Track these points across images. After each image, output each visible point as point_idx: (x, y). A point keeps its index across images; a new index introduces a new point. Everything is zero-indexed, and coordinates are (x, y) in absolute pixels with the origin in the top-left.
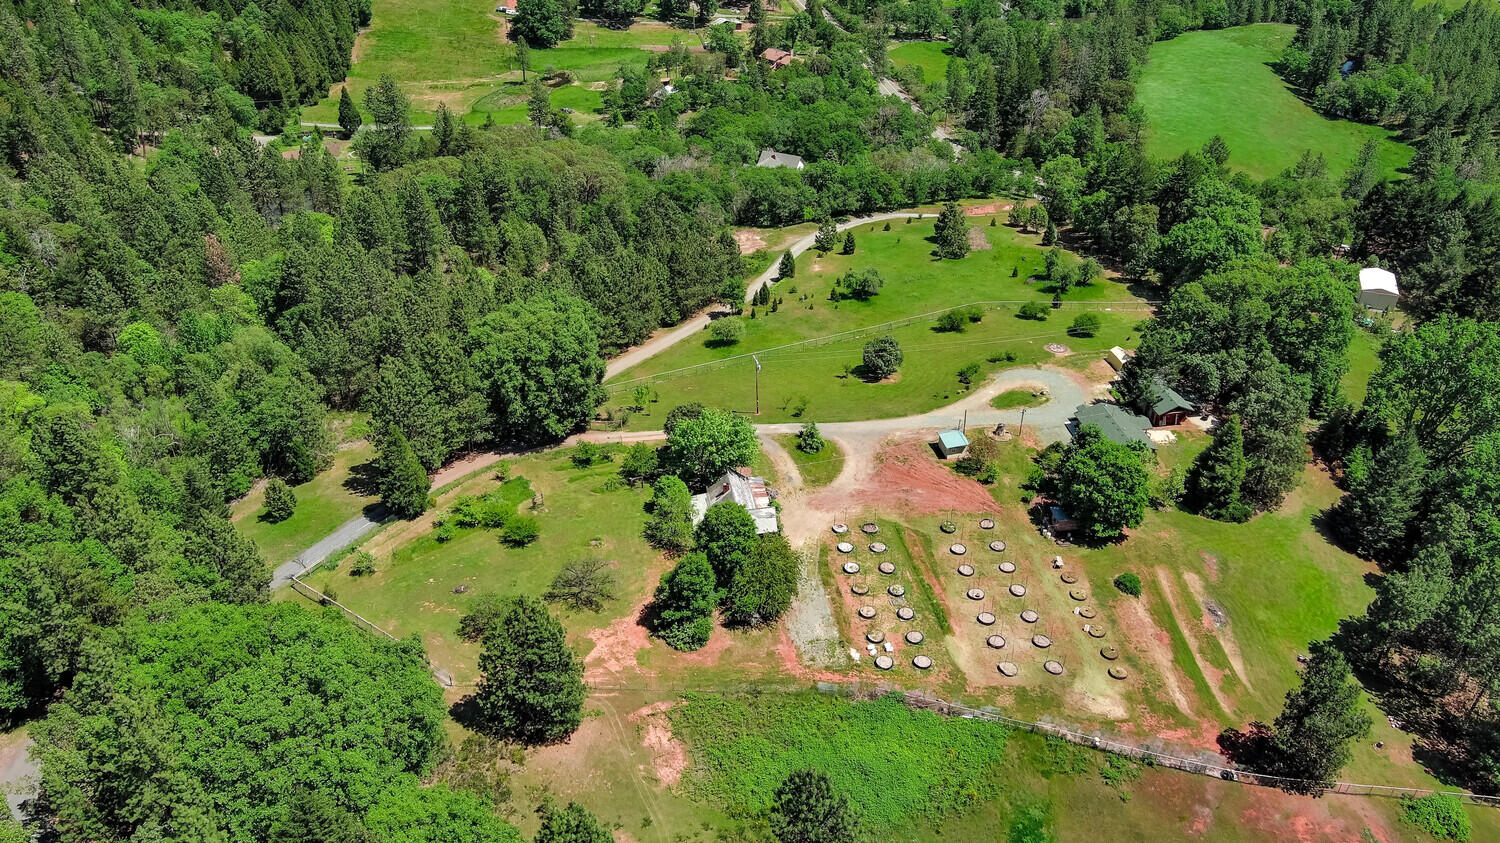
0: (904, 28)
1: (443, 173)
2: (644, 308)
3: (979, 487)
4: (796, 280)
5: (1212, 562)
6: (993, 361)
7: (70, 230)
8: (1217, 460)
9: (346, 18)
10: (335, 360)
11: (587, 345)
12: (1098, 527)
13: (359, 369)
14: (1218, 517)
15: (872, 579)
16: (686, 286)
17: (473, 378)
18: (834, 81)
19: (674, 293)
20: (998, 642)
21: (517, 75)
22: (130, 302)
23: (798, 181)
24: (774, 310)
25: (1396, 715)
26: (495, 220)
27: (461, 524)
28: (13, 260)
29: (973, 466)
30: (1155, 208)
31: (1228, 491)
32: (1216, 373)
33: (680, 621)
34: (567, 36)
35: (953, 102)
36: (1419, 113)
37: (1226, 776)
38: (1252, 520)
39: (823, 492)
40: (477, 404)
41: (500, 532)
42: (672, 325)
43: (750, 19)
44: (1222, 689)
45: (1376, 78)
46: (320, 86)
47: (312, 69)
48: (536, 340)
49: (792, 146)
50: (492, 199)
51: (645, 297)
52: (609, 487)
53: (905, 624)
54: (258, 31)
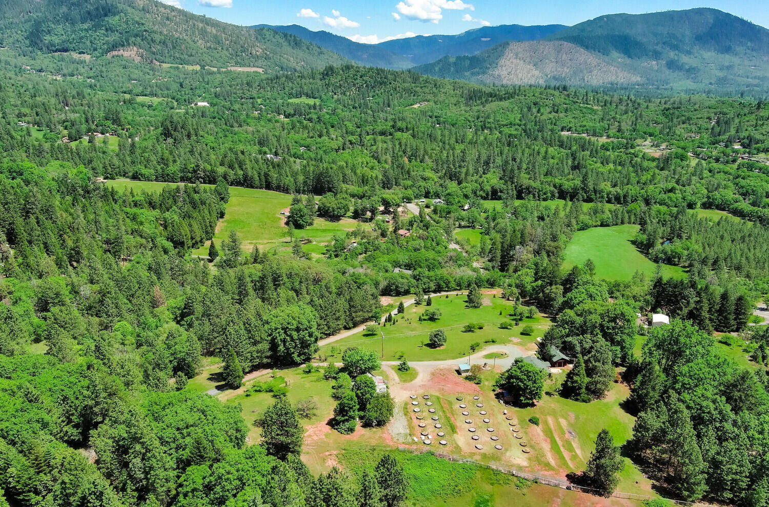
0: (463, 223)
1: (255, 271)
2: (338, 319)
3: (475, 385)
4: (405, 314)
5: (572, 415)
6: (486, 342)
7: (96, 287)
8: (574, 374)
9: (215, 214)
10: (206, 334)
11: (312, 323)
12: (522, 398)
13: (215, 338)
14: (577, 400)
15: (426, 414)
16: (356, 312)
17: (264, 336)
18: (429, 243)
19: (350, 315)
20: (476, 438)
21: (288, 239)
22: (120, 315)
23: (409, 277)
24: (394, 324)
25: (646, 473)
26: (276, 289)
27: (256, 391)
28: (73, 296)
29: (473, 377)
30: (562, 287)
31: (580, 388)
32: (578, 345)
33: (343, 421)
34: (311, 224)
35: (482, 253)
36: (695, 260)
37: (568, 488)
38: (592, 402)
39: (408, 384)
40: (265, 346)
41: (272, 394)
42: (349, 329)
43: (393, 218)
44: (570, 459)
45: (677, 246)
46: (201, 241)
47: (199, 234)
48: (291, 320)
49: (408, 266)
50: (275, 280)
51: (338, 314)
52: (318, 380)
53: (437, 430)
54: (176, 217)
